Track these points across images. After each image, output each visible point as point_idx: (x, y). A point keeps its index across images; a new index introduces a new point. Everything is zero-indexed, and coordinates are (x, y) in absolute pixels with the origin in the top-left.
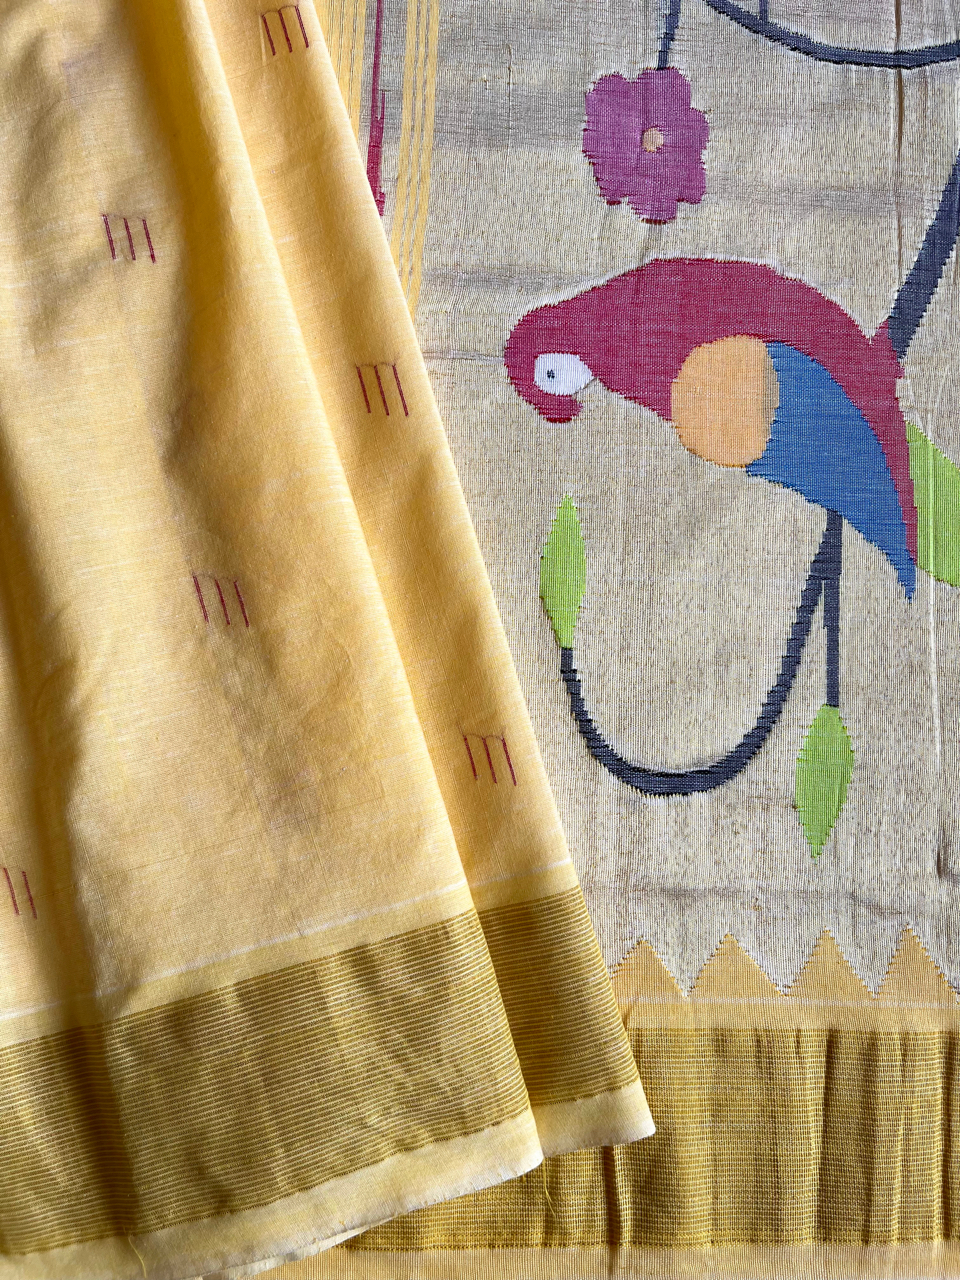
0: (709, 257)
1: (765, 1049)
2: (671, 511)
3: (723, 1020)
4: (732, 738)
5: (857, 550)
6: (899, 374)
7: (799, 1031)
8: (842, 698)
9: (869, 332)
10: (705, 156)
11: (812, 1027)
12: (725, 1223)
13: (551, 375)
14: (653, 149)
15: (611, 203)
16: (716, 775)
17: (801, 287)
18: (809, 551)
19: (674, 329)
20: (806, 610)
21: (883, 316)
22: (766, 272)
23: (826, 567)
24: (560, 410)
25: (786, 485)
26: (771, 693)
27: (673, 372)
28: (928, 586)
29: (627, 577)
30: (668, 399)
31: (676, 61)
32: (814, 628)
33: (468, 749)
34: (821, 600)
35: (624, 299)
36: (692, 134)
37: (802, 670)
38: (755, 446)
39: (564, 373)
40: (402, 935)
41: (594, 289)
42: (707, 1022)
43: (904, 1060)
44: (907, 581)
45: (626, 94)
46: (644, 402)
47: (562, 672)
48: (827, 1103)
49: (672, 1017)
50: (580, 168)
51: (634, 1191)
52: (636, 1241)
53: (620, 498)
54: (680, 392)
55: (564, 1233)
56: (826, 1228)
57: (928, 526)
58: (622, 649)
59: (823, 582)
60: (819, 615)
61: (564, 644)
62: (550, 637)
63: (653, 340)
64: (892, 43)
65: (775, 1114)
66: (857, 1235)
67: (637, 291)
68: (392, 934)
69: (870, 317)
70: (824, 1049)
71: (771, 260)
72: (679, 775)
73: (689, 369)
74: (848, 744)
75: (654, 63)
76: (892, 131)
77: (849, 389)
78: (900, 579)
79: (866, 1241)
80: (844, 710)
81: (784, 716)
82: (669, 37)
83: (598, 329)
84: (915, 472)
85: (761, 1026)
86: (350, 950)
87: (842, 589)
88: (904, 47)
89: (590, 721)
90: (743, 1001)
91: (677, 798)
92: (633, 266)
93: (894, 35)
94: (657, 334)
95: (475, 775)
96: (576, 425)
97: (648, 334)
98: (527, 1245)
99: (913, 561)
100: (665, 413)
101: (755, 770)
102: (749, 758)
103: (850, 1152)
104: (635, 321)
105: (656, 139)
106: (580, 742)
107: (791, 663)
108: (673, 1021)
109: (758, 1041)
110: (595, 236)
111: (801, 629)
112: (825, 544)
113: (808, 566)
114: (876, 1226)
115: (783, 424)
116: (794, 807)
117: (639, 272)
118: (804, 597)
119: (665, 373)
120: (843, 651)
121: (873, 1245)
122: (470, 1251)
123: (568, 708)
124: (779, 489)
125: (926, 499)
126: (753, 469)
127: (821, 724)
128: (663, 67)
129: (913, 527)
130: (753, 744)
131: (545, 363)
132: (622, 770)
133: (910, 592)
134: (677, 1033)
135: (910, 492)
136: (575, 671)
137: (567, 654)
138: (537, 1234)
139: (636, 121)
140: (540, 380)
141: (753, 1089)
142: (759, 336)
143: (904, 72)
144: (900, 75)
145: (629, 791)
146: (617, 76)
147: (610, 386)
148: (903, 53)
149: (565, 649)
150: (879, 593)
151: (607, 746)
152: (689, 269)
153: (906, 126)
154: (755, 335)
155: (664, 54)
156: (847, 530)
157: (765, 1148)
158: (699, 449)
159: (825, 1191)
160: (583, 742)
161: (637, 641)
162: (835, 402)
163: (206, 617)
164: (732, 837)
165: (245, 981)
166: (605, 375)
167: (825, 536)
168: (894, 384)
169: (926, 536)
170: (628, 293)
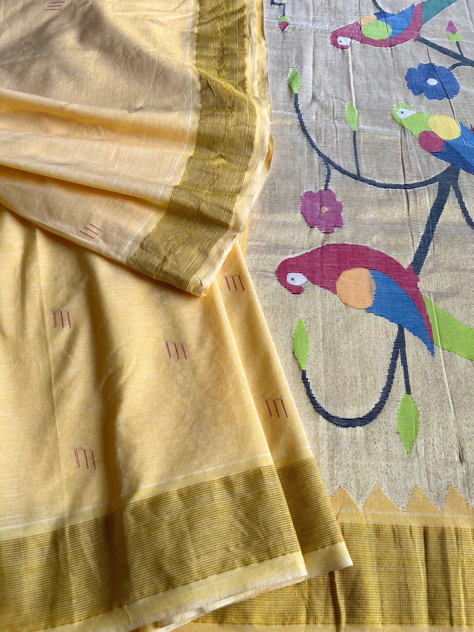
1: (397, 534)
2: (339, 324)
3: (378, 521)
4: (370, 406)
6: (418, 280)
7: (411, 527)
8: (412, 391)
9: (405, 266)
10: (342, 214)
11: (417, 526)
12: (387, 615)
13: (293, 279)
14: (324, 212)
15: (310, 227)
16: (365, 420)
17: (379, 252)
18: (393, 338)
19: (336, 265)
20: (394, 359)
21: (410, 262)
22: (367, 248)
23: (400, 344)
24: (297, 291)
25: (381, 316)
26: (384, 389)
27: (336, 279)
28: (439, 351)
29: (325, 347)
30: (335, 287)
31: (330, 187)
32: (398, 365)
33: (268, 405)
34: (399, 356)
35: (318, 255)
36: (337, 208)
37: (395, 381)
38: (369, 303)
39: (298, 279)
40: (242, 473)
41: (306, 253)
42: (371, 522)
43: (457, 540)
44: (431, 349)
45: (314, 197)
46: (327, 288)
47: (302, 379)
48: (426, 560)
49: (356, 519)
50: (299, 217)
51: (345, 599)
52: (348, 622)
53: (320, 319)
54: (339, 285)
55: (315, 618)
56: (433, 618)
57: (436, 330)
58: (325, 372)
59: (399, 349)
60: (399, 360)
61: (303, 369)
62: (297, 366)
63: (328, 268)
64: (403, 182)
65: (404, 564)
66: (447, 622)
67: (322, 254)
68: (239, 473)
69: (406, 262)
70: (422, 535)
71: (368, 245)
72: (351, 419)
73: (342, 278)
74: (416, 408)
75: (323, 188)
76: (405, 208)
77: (401, 285)
78: (428, 349)
79: (452, 624)
80: (413, 396)
81: (390, 397)
82: (328, 181)
83: (309, 265)
84: (428, 312)
85: (394, 524)
86: (223, 478)
87: (407, 352)
88: (406, 183)
89: (314, 398)
90: (386, 513)
91: (350, 428)
92: (320, 246)
93: (403, 180)
94: (330, 267)
95: (271, 415)
96: (303, 295)
97: (326, 267)
98: (299, 623)
99: (432, 342)
100: (334, 291)
101: (381, 418)
102: (378, 413)
103: (439, 582)
104: (322, 263)
105: (325, 209)
106: (310, 406)
107: (390, 378)
108: (356, 520)
109: (394, 531)
110: (306, 237)
111: (393, 366)
112: (398, 336)
113: (393, 344)
114: (455, 617)
115: (378, 296)
116: (398, 433)
117: (322, 248)
118: (393, 355)
119: (334, 279)
120: (410, 374)
121: (455, 626)
122: (274, 626)
123: (305, 393)
124: (379, 317)
125: (434, 321)
126: (368, 310)
127: (405, 401)
128: (326, 189)
129: (431, 330)
130: (379, 408)
131: (290, 276)
133: (433, 354)
134: (359, 526)
135: (428, 318)
136: (307, 379)
137: (304, 373)
138: (303, 618)
139: (318, 204)
140: (289, 280)
141: (393, 552)
142: (367, 268)
143: (408, 190)
144: (406, 191)
145: (332, 426)
146: (311, 192)
147: (314, 283)
148: (407, 184)
149: (303, 371)
150: (421, 353)
151: (321, 407)
152: (340, 247)
153: (410, 206)
154: (365, 267)
155: (326, 186)
156: (406, 332)
157: (402, 579)
158: (348, 303)
159: (431, 600)
160: (312, 406)
161: (330, 369)
163: (170, 356)
164: (374, 444)
165: (181, 489)
166: (312, 279)
167: (398, 333)
168: (417, 284)
169: (436, 334)
170: (319, 254)
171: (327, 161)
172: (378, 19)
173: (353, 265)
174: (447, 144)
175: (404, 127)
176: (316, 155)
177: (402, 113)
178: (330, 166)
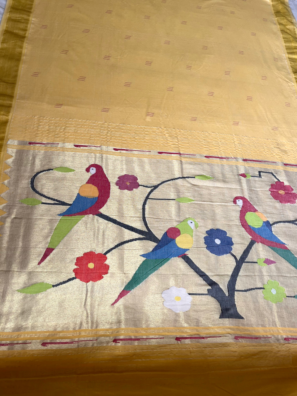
0: (111, 189)
4: (39, 189)
5: (65, 208)
6: (93, 215)
8: (43, 205)
10: (126, 190)
13: (93, 169)
15: (118, 178)
17: (106, 202)
18: (66, 201)
19: (100, 185)
20: (57, 200)
21: (102, 213)
22: (108, 197)
23: (63, 204)
25: (76, 198)
26: (44, 195)
27: (93, 184)
29: (63, 177)
30: (89, 183)
31: (140, 187)
32: (54, 201)
36: (130, 189)
38: (82, 194)
39: (93, 171)
41: (106, 175)
44: (60, 215)
45: (134, 180)
46: (88, 180)
47: (50, 169)
50: (123, 173)
54: (90, 185)
59: (61, 203)
60: (57, 202)
61: (54, 170)
62: (55, 168)
63: (98, 182)
64: (147, 217)
69: (103, 210)
72: (33, 183)
73: (94, 186)
77: (91, 208)
80: (41, 205)
81: (41, 196)
82: (144, 186)
83: (100, 175)
84: (77, 216)
87: (59, 206)
89: (42, 172)
91: (30, 183)
94: (99, 183)
97: (99, 182)
99: (63, 216)
100: (87, 183)
101: (33, 192)
102: (35, 192)
105: (128, 184)
107: (49, 198)
110: (113, 176)
111: (54, 200)
112: (67, 203)
113: (63, 201)
115: (85, 198)
116: (27, 198)
117: (108, 181)
118: (59, 200)
120: (50, 205)
123: (44, 170)
125: (73, 218)
126: (78, 194)
127: (39, 201)
128: (139, 185)
129: (69, 216)
130: (37, 192)
131: (95, 169)
132: (35, 176)
133: (59, 215)
135: (74, 216)
136: (50, 171)
137: (52, 170)
139: (130, 182)
143: (142, 218)
145: (32, 177)
146: (137, 179)
147: (91, 177)
148: (145, 218)
150: (59, 211)
151: (39, 174)
152: (109, 187)
153: (133, 218)
154: (99, 195)
155: (141, 185)
156: (69, 207)
160: (39, 171)
162: (89, 205)
166: (93, 176)
168: (91, 214)
169: (67, 218)
170: (105, 179)
171: (156, 187)
172: (264, 222)
173: (100, 191)
174: (173, 239)
175: (182, 222)
176: (159, 183)
177: (191, 223)
178: (153, 188)
